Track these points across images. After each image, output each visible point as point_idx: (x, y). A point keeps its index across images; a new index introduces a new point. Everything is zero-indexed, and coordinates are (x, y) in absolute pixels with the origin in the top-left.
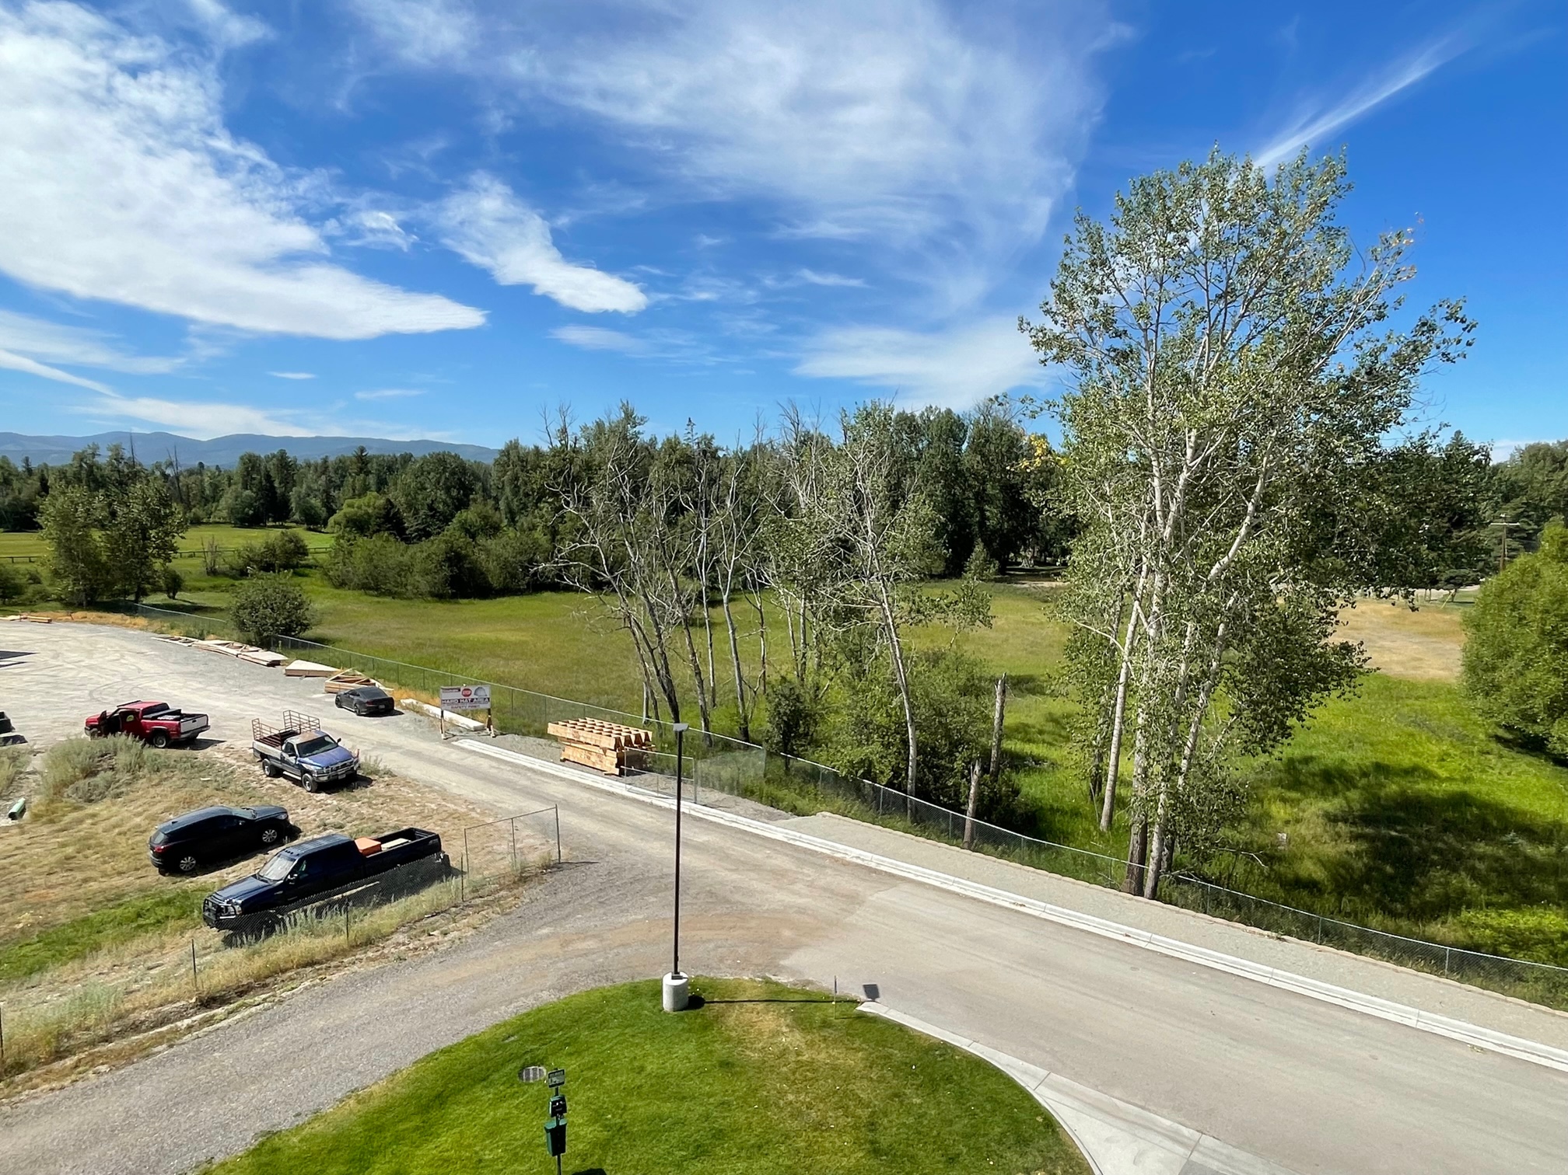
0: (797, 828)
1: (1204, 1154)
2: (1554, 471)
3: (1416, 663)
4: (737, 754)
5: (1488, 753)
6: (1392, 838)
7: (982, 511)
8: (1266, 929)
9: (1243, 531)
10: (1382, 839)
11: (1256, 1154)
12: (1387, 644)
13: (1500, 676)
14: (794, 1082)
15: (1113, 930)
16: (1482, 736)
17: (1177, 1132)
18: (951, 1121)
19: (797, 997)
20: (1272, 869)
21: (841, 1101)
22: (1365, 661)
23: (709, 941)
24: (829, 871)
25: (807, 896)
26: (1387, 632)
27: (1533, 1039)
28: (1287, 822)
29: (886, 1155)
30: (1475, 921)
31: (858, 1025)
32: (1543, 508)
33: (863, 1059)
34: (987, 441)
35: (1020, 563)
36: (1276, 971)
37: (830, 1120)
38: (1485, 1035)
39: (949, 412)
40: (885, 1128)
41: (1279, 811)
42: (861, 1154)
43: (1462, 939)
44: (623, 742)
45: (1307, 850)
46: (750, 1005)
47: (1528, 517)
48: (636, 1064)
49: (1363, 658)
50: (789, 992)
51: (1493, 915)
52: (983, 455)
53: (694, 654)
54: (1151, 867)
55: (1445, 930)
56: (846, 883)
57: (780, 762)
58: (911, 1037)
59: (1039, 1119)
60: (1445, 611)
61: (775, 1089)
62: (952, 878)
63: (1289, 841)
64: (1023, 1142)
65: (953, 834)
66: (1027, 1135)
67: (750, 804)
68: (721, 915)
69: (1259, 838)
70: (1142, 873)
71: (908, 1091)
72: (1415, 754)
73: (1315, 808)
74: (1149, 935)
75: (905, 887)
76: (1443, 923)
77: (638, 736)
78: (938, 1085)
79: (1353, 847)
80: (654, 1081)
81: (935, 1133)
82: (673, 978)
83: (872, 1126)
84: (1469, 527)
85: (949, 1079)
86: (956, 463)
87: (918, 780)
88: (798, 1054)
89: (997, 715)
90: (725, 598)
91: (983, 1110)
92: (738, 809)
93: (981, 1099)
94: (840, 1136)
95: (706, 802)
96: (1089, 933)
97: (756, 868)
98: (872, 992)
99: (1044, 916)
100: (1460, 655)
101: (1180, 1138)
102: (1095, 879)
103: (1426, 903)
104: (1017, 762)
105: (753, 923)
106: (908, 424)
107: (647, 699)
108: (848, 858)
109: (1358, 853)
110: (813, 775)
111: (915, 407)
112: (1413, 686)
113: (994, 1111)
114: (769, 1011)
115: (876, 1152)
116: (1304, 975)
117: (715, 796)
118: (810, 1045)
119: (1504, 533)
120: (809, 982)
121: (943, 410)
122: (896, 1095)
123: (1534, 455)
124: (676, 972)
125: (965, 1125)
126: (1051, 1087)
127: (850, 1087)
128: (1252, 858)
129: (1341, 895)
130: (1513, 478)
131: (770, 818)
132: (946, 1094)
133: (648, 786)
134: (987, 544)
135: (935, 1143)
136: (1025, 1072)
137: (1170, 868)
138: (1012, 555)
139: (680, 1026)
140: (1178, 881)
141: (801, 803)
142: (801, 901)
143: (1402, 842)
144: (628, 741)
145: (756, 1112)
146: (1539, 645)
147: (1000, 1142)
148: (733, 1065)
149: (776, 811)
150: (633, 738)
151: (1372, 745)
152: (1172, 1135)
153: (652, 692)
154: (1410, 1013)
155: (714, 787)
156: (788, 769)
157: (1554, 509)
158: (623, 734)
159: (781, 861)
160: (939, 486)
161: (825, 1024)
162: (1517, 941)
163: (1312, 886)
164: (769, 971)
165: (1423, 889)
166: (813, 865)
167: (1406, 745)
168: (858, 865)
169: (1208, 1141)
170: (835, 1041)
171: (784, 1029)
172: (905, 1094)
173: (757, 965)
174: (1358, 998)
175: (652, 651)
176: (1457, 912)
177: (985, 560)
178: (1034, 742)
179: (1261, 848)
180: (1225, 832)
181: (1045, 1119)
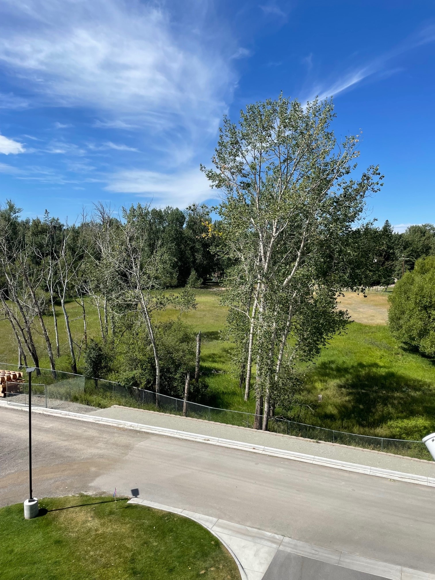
0: (100, 415)
1: (285, 546)
2: (421, 237)
3: (372, 318)
4: (70, 380)
5: (398, 354)
6: (363, 393)
7: (194, 256)
8: (311, 439)
9: (296, 264)
10: (358, 393)
11: (306, 542)
12: (361, 310)
13: (401, 322)
14: (94, 545)
15: (247, 446)
16: (396, 347)
17: (273, 538)
18: (172, 551)
19: (97, 501)
20: (316, 411)
21: (118, 551)
22: (349, 318)
23: (51, 479)
24: (116, 435)
25: (104, 449)
26: (361, 305)
27: (412, 473)
28: (322, 390)
29: (139, 574)
30: (393, 425)
31: (127, 511)
32: (418, 252)
33: (129, 528)
34: (195, 223)
35: (212, 280)
36: (316, 457)
37: (112, 561)
38: (395, 474)
39: (177, 209)
40: (139, 561)
41: (319, 385)
42: (127, 576)
43: (388, 433)
44: (6, 379)
45: (330, 401)
46: (72, 509)
47: (412, 256)
48: (9, 549)
49: (348, 317)
50: (93, 499)
51: (400, 422)
52: (193, 230)
53: (45, 331)
54: (265, 416)
55: (382, 430)
56: (124, 440)
57: (92, 382)
58: (154, 513)
59: (213, 543)
60: (382, 295)
61: (84, 550)
62: (176, 431)
63: (323, 398)
64: (205, 555)
65: (178, 410)
66: (207, 551)
67: (77, 405)
68: (57, 465)
69: (311, 397)
70: (261, 418)
71: (151, 540)
72: (371, 356)
73: (333, 383)
74: (263, 447)
75: (154, 438)
76: (382, 428)
77: (15, 376)
78: (166, 534)
79: (347, 398)
80: (18, 557)
81: (164, 558)
82: (29, 501)
83: (133, 560)
84: (392, 260)
85: (171, 531)
86: (181, 233)
87: (160, 385)
88: (96, 530)
89: (197, 351)
90: (62, 301)
91: (187, 543)
92: (69, 408)
93: (186, 537)
94: (117, 568)
95: (52, 406)
96: (238, 449)
97: (78, 437)
98: (135, 493)
99: (218, 444)
100: (387, 314)
101: (275, 540)
102: (241, 423)
103: (375, 420)
104: (207, 372)
105: (75, 467)
106: (158, 215)
107: (21, 355)
108: (126, 427)
109: (349, 401)
110: (109, 387)
111: (161, 207)
112: (370, 327)
113: (192, 542)
114: (81, 511)
115: (135, 573)
116: (326, 457)
117: (58, 402)
118: (103, 525)
119: (403, 263)
120: (104, 493)
121: (175, 208)
122: (145, 543)
123: (414, 230)
124: (31, 498)
125: (178, 552)
126: (219, 526)
127: (122, 543)
128: (308, 407)
129: (343, 420)
130: (407, 240)
131: (87, 411)
132: (170, 538)
133: (19, 401)
134: (197, 271)
135: (163, 563)
136: (207, 521)
137: (274, 415)
138: (208, 276)
139: (34, 526)
140: (277, 421)
141: (103, 402)
142: (101, 452)
143: (366, 395)
144: (9, 379)
145: (73, 564)
146: (415, 308)
147: (194, 557)
148: (62, 542)
149: (90, 407)
150: (12, 376)
151: (354, 353)
152: (272, 539)
153: (23, 351)
154: (368, 469)
155: (57, 398)
156: (96, 385)
157: (422, 252)
158: (6, 375)
159: (92, 433)
160: (173, 244)
161: (111, 513)
162: (408, 432)
163: (331, 417)
164: (83, 490)
165: (374, 413)
166: (108, 432)
167: (368, 352)
168: (130, 430)
169: (287, 539)
170: (116, 521)
171: (90, 519)
172: (149, 542)
173: (76, 488)
174: (347, 465)
175: (22, 330)
176: (386, 423)
177: (196, 278)
178: (216, 362)
179: (311, 402)
180: (297, 396)
181: (215, 542)
